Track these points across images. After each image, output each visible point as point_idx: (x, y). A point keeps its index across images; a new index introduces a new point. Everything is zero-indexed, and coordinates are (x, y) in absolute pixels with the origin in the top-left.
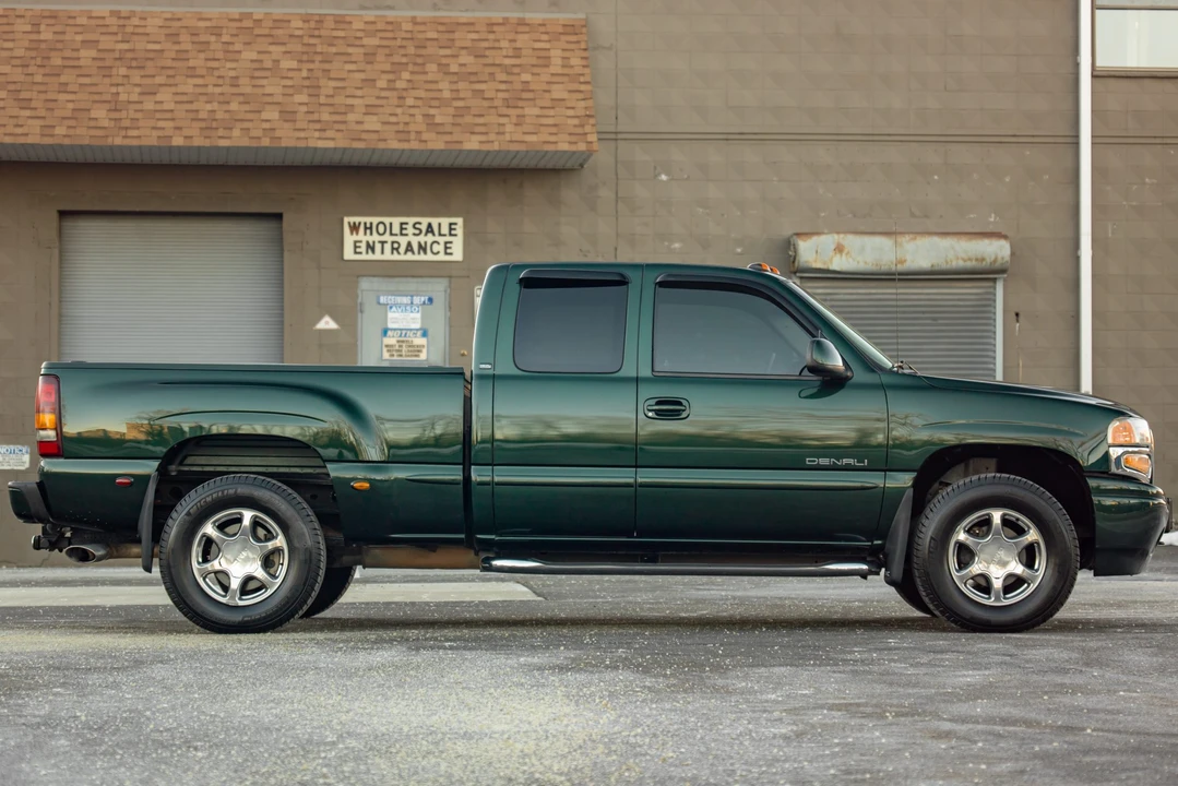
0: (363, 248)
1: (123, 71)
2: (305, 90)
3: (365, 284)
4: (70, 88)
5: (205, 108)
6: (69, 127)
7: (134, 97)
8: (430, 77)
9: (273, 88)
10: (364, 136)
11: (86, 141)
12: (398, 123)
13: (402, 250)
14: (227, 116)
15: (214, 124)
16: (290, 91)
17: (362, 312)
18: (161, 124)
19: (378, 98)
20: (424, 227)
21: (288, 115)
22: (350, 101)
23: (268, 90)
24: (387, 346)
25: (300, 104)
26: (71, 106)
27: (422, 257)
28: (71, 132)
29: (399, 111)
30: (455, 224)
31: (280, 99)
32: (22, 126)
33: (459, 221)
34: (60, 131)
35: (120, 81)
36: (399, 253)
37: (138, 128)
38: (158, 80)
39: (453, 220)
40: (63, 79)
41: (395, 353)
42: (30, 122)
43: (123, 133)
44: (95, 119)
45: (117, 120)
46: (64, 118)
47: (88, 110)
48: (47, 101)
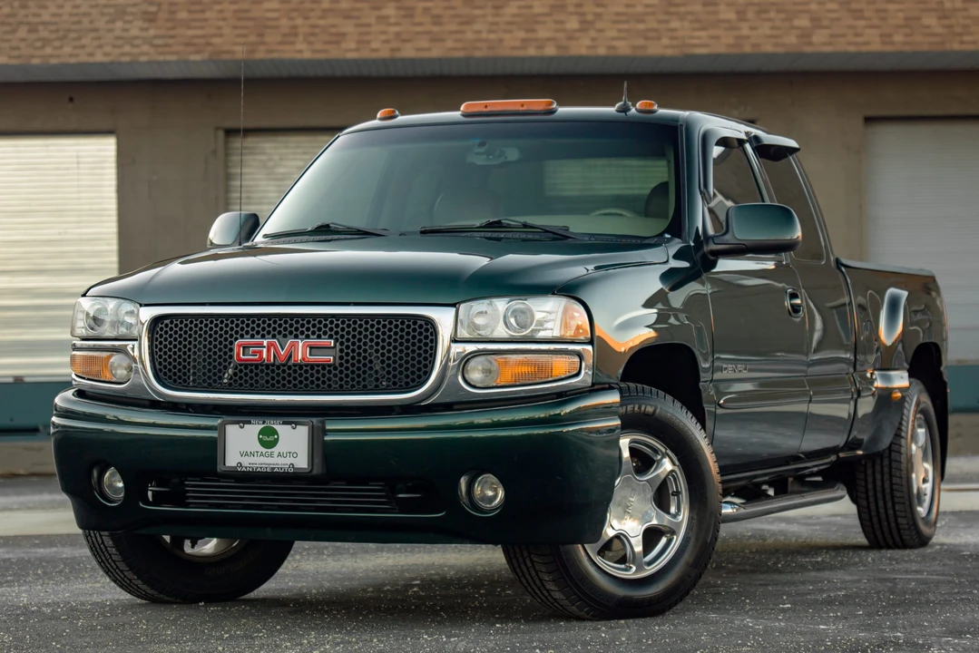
6: (906, 35)
11: (925, 48)
26: (901, 15)
28: (909, 39)
32: (860, 35)
34: (898, 38)
37: (970, 34)
42: (868, 31)
43: (958, 39)
44: (928, 27)
45: (950, 27)
46: (899, 27)
47: (918, 19)
48: (877, 11)
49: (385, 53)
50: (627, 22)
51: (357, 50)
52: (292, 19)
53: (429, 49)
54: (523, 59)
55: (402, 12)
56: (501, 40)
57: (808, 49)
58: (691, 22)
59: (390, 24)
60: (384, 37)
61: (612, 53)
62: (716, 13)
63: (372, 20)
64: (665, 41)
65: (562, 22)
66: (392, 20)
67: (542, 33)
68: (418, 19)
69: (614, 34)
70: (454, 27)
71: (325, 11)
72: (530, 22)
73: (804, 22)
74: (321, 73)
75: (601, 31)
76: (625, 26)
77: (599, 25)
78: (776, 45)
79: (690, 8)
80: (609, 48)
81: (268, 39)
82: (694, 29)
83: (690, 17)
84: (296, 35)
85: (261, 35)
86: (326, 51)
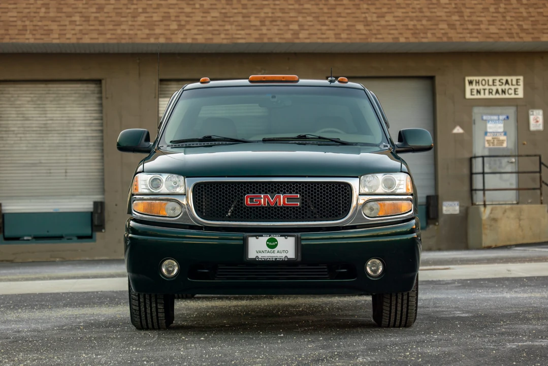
0: (475, 92)
1: (365, 6)
2: (456, 14)
3: (476, 110)
4: (343, 15)
5: (411, 24)
6: (348, 34)
7: (375, 19)
8: (514, 6)
9: (441, 13)
10: (492, 36)
11: (358, 41)
12: (506, 29)
13: (494, 93)
14: (422, 27)
15: (417, 31)
16: (449, 14)
17: (475, 123)
18: (392, 32)
19: (493, 17)
20: (504, 81)
21: (452, 26)
22: (479, 19)
23: (438, 14)
24: (487, 141)
25: (456, 21)
26: (345, 24)
27: (503, 96)
28: (349, 36)
29: (504, 23)
30: (519, 79)
31: (445, 18)
32: (324, 34)
33: (521, 78)
34: (344, 36)
35: (365, 11)
36: (492, 94)
37: (381, 34)
38: (384, 10)
39: (518, 77)
40: (338, 10)
41: (491, 144)
42: (328, 32)
43: (374, 36)
44: (359, 30)
45: (370, 30)
46: (344, 30)
47: (354, 26)
48: (333, 21)
49: (74, 41)
50: (202, 25)
51: (59, 39)
52: (23, 21)
53: (97, 39)
54: (148, 44)
55: (83, 19)
56: (136, 34)
57: (297, 41)
58: (236, 26)
59: (76, 25)
60: (73, 32)
61: (195, 42)
62: (249, 21)
63: (67, 23)
64: (223, 36)
65: (169, 25)
66: (78, 23)
67: (158, 31)
68: (91, 23)
69: (195, 32)
70: (111, 27)
71: (41, 17)
72: (151, 25)
73: (295, 27)
74: (40, 51)
75: (190, 30)
76: (201, 28)
77: (188, 27)
78: (281, 38)
79: (236, 19)
80: (193, 39)
81: (10, 32)
82: (238, 30)
83: (236, 23)
84: (26, 30)
85: (7, 30)
86: (42, 39)
